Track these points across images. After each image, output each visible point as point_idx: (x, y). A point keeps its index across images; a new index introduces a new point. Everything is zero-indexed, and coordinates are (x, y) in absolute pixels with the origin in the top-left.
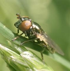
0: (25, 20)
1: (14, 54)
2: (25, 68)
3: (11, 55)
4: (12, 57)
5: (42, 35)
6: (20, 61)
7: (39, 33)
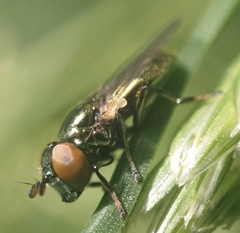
5: (104, 100)
6: (206, 188)
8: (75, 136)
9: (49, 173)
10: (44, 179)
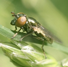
0: (20, 17)
1: (15, 50)
2: (27, 61)
3: (13, 52)
4: (14, 53)
7: (36, 26)
8: (28, 22)
9: (18, 16)
10: (16, 15)
